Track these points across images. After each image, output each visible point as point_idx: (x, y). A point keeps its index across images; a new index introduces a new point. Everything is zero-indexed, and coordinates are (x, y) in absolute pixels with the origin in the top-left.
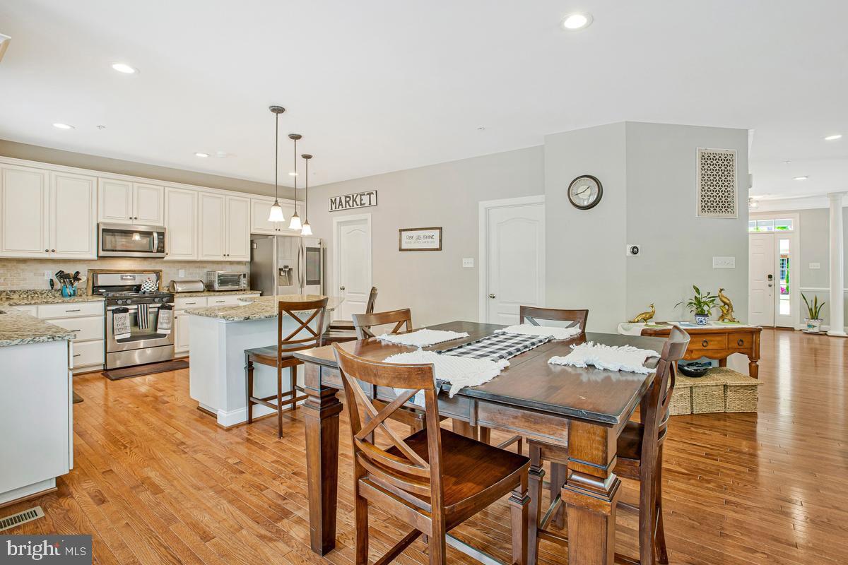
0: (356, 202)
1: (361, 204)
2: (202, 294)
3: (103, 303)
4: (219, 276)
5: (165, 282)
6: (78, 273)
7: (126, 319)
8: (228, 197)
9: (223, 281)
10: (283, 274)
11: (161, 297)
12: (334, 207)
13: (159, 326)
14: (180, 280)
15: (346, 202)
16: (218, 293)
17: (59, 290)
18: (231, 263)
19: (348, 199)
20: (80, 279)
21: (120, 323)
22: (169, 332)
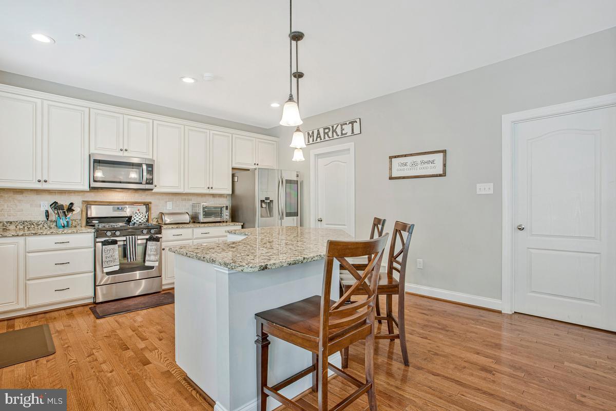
0: (336, 133)
1: (342, 134)
2: (188, 225)
3: (93, 234)
4: (204, 208)
5: (154, 214)
6: (72, 204)
7: (115, 251)
8: (212, 132)
9: (207, 214)
10: (264, 205)
11: (149, 229)
12: (311, 140)
13: (147, 258)
14: (167, 212)
15: (325, 133)
16: (203, 225)
17: (54, 221)
18: (214, 195)
19: (327, 131)
20: (74, 210)
21: (108, 256)
22: (156, 264)
